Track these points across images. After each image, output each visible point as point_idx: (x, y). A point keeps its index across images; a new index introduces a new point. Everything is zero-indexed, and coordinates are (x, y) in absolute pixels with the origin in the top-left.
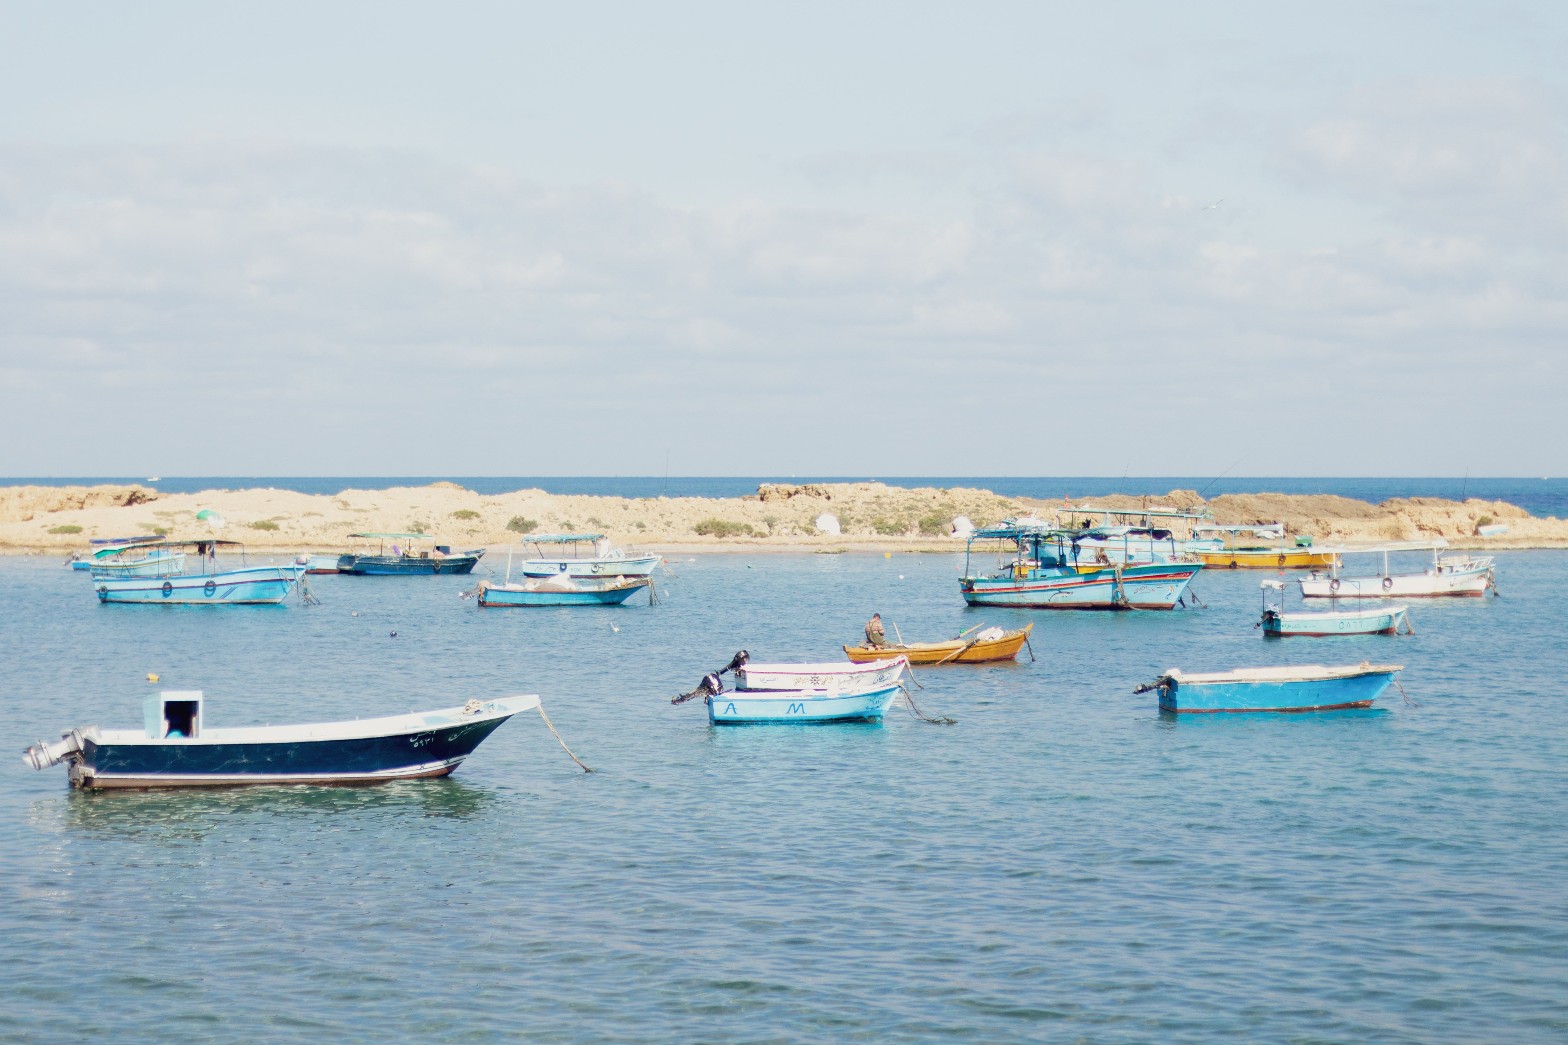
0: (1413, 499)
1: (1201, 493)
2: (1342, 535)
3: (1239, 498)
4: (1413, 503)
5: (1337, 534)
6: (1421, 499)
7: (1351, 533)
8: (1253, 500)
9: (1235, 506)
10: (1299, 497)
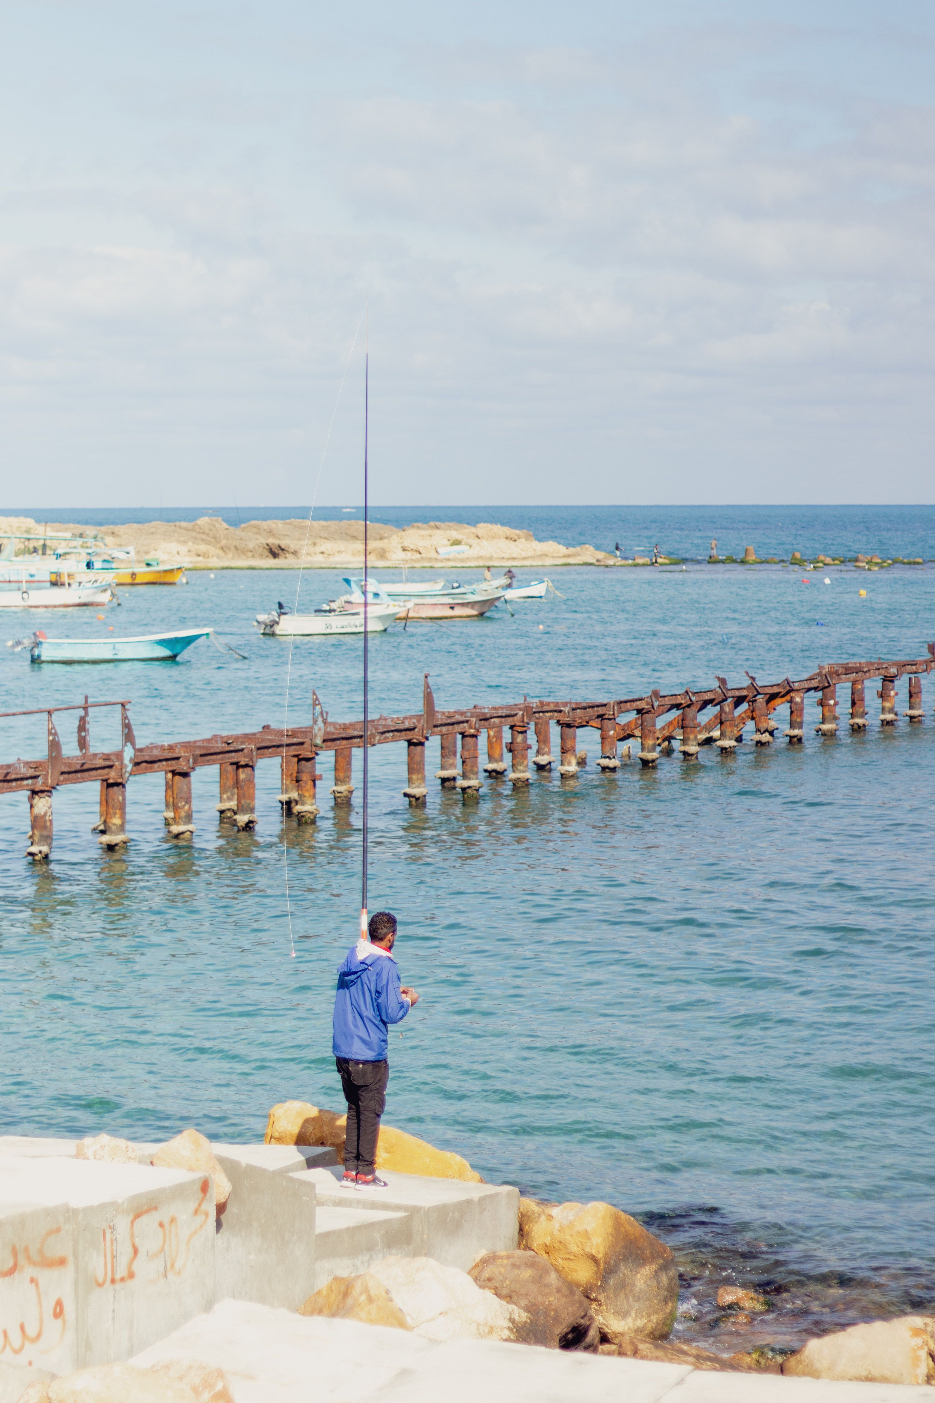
0: (432, 524)
1: (228, 521)
2: (325, 555)
3: (265, 525)
4: (431, 527)
5: (321, 555)
6: (438, 524)
7: (333, 554)
8: (280, 525)
9: (262, 531)
10: (323, 523)
